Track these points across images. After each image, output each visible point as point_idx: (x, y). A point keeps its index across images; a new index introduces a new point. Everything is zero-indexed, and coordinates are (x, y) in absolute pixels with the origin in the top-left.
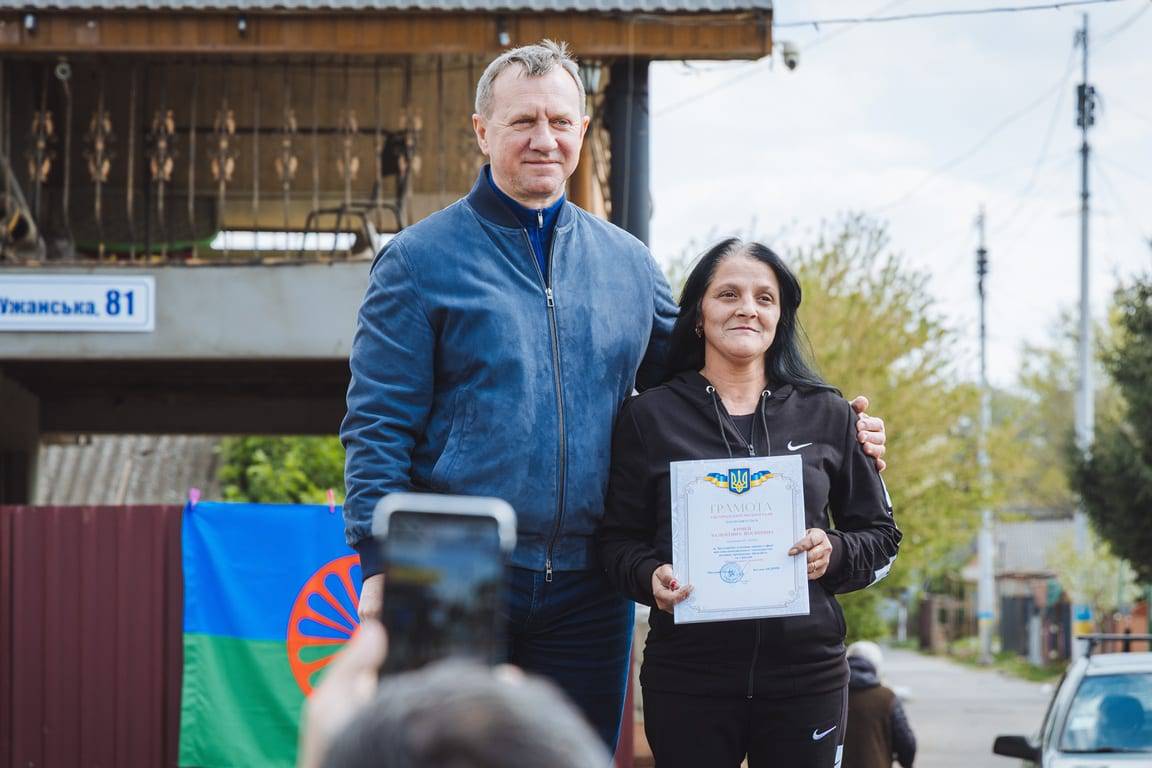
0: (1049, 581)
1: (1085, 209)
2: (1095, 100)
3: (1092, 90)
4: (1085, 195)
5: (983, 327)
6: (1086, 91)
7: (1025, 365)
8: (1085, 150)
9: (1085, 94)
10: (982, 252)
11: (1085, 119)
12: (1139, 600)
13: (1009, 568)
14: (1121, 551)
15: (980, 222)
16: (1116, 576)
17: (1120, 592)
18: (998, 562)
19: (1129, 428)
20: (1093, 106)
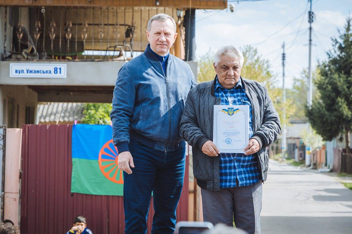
0: (300, 140)
1: (310, 44)
2: (313, 15)
3: (313, 13)
4: (310, 40)
5: (284, 74)
6: (311, 13)
7: (295, 83)
8: (310, 29)
9: (311, 14)
10: (284, 54)
11: (311, 20)
12: (323, 145)
13: (290, 136)
14: (319, 133)
15: (283, 46)
16: (317, 139)
17: (318, 143)
18: (287, 134)
19: (321, 101)
20: (313, 17)
